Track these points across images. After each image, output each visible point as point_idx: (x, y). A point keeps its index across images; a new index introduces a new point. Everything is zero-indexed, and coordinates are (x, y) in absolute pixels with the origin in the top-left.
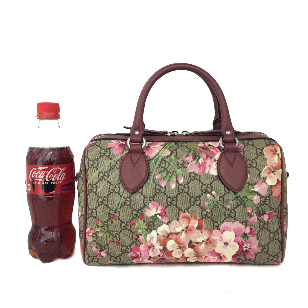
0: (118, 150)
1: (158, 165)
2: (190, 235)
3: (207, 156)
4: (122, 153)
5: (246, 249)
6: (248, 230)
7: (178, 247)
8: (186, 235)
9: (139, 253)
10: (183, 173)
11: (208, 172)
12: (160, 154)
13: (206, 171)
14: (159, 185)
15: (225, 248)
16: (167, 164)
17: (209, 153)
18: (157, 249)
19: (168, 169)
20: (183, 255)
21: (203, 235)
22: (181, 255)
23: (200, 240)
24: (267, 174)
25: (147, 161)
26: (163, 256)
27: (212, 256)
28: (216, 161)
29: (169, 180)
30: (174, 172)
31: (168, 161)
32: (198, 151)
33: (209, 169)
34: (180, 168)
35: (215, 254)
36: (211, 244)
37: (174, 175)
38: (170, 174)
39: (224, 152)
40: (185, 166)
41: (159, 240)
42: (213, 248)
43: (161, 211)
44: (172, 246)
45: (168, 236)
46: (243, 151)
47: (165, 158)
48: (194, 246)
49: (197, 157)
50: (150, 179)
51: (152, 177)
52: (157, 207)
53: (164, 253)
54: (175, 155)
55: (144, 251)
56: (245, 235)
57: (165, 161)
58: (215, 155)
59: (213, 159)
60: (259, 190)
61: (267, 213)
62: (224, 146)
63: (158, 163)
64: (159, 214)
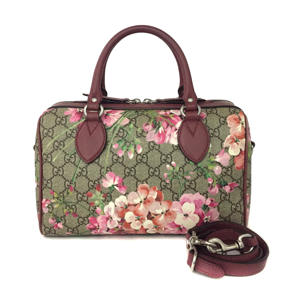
0: (75, 119)
1: (116, 134)
2: (148, 207)
3: (168, 125)
4: (79, 121)
5: (207, 221)
6: (208, 202)
7: (137, 219)
8: (144, 206)
9: (96, 225)
10: (142, 143)
11: (168, 142)
12: (118, 123)
13: (166, 141)
14: (117, 155)
15: (185, 220)
16: (125, 133)
17: (169, 121)
18: (115, 220)
19: (126, 138)
20: (142, 227)
21: (162, 207)
22: (140, 227)
23: (159, 212)
24: (230, 143)
25: (105, 130)
26: (121, 228)
27: (172, 227)
28: (177, 130)
29: (127, 150)
30: (133, 141)
31: (126, 130)
32: (159, 120)
33: (170, 138)
34: (139, 137)
35: (175, 226)
36: (170, 216)
37: (133, 144)
38: (128, 144)
39: (185, 120)
40: (144, 136)
41: (116, 211)
42: (173, 220)
43: (119, 182)
44: (131, 218)
45: (126, 208)
46: (205, 120)
47: (124, 127)
48: (153, 217)
49: (158, 126)
50: (107, 149)
51: (109, 147)
52: (114, 177)
53: (122, 225)
54: (134, 123)
55: (102, 222)
56: (205, 207)
57: (123, 130)
58: (175, 123)
59: (174, 128)
60: (221, 160)
61: (228, 184)
62: (185, 115)
63: (116, 132)
64: (117, 185)
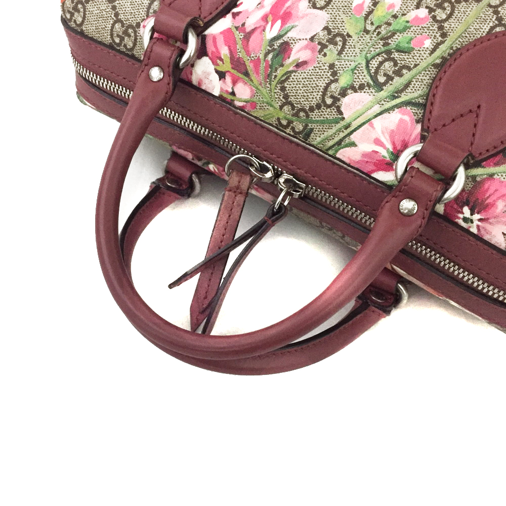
1: (401, 75)
3: (248, 36)
10: (343, 16)
12: (377, 109)
14: (434, 18)
16: (374, 64)
17: (238, 47)
19: (380, 47)
25: (425, 106)
28: (233, 13)
29: (395, 17)
30: (367, 32)
31: (365, 72)
32: (263, 65)
34: (342, 36)
37: (372, 24)
38: (383, 31)
40: (326, 32)
46: (151, 11)
47: (369, 85)
49: (276, 47)
50: (452, 48)
51: (443, 50)
54: (333, 86)
57: (374, 78)
58: (227, 33)
59: (239, 21)
63: (398, 82)
